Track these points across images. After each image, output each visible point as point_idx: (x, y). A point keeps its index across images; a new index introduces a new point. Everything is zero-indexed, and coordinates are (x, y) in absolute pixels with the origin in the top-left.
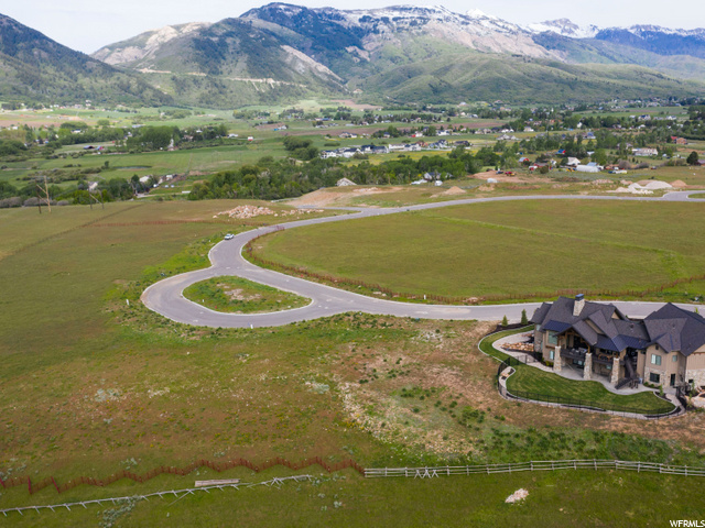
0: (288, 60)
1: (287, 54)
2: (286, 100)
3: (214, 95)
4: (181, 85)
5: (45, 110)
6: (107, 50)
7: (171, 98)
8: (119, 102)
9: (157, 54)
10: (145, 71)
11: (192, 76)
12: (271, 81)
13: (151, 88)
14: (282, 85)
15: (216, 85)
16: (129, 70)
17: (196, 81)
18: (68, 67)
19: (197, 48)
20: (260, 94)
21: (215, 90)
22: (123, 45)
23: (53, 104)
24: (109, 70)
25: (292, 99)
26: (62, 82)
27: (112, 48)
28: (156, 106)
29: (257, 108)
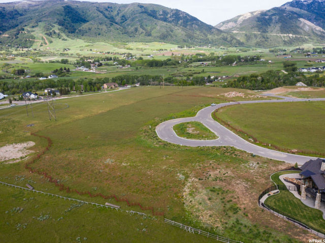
0: (301, 25)
1: (301, 22)
2: (297, 44)
3: (262, 42)
4: (248, 38)
5: (193, 48)
6: (222, 24)
7: (243, 43)
8: (222, 45)
9: (241, 25)
10: (235, 32)
11: (254, 34)
12: (291, 35)
13: (236, 39)
14: (296, 37)
15: (264, 37)
16: (228, 32)
17: (255, 36)
18: (204, 31)
19: (258, 21)
20: (284, 41)
21: (264, 40)
22: (228, 22)
23: (196, 46)
24: (220, 31)
25: (300, 43)
26: (201, 37)
27: (224, 23)
28: (236, 47)
29: (281, 48)
